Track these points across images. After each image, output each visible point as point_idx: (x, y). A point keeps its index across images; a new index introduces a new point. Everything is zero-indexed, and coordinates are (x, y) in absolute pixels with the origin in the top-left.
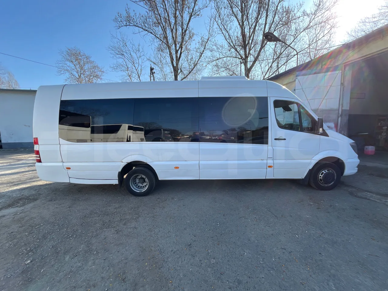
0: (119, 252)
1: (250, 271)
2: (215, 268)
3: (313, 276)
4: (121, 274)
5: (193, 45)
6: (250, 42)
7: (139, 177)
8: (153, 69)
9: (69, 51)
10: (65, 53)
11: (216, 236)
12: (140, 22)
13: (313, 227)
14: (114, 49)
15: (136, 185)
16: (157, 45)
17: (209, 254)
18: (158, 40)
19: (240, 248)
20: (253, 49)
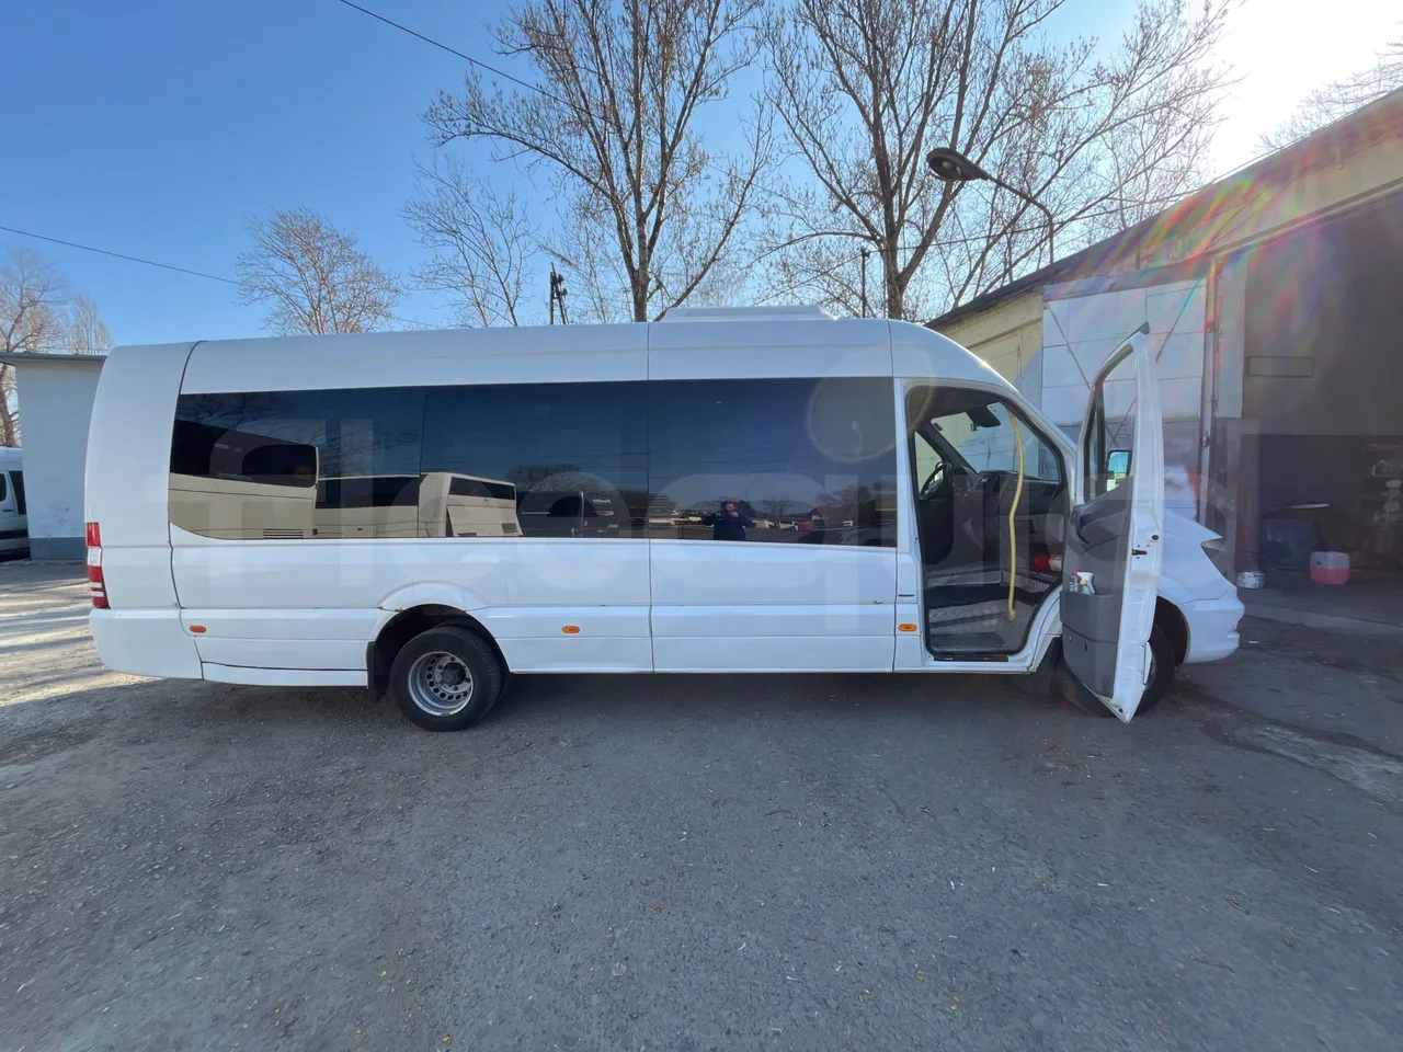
0: (306, 929)
1: (738, 1009)
2: (618, 996)
3: (964, 1035)
4: (286, 1006)
5: (701, 195)
6: (905, 179)
7: (446, 661)
8: (561, 280)
9: (281, 224)
10: (267, 230)
11: (663, 878)
12: (516, 119)
13: (1023, 853)
14: (427, 215)
15: (432, 689)
16: (572, 195)
17: (615, 945)
18: (579, 180)
19: (730, 926)
20: (915, 206)
